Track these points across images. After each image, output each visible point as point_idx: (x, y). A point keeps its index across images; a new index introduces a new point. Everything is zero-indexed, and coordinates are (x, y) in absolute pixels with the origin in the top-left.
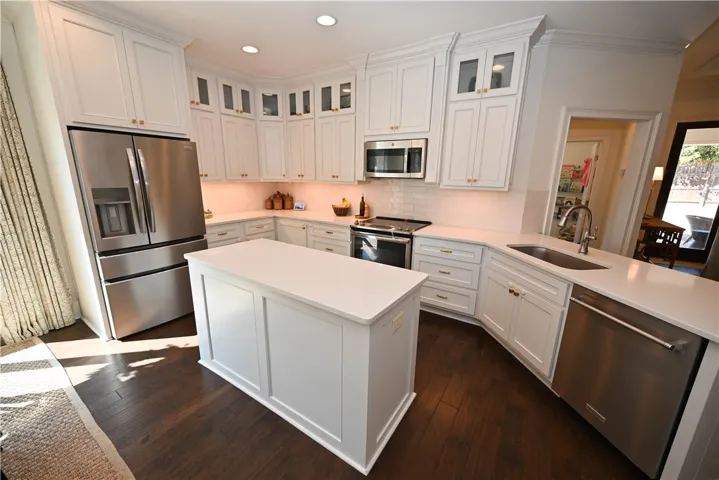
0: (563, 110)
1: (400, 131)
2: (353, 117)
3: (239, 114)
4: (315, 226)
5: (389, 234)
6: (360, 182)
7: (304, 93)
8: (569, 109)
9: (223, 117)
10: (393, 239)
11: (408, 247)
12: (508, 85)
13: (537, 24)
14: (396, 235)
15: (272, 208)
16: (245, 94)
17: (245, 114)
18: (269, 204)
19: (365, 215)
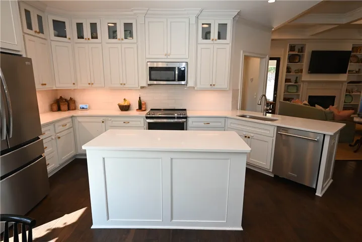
0: (242, 52)
1: (171, 57)
2: (136, 45)
3: (37, 35)
4: (113, 119)
5: (174, 118)
6: (142, 87)
7: (91, 24)
8: (243, 52)
9: (26, 35)
10: (176, 120)
11: (185, 124)
12: (225, 39)
13: (236, 13)
14: (178, 118)
15: (59, 109)
16: (40, 18)
17: (41, 35)
18: (55, 107)
19: (143, 109)
